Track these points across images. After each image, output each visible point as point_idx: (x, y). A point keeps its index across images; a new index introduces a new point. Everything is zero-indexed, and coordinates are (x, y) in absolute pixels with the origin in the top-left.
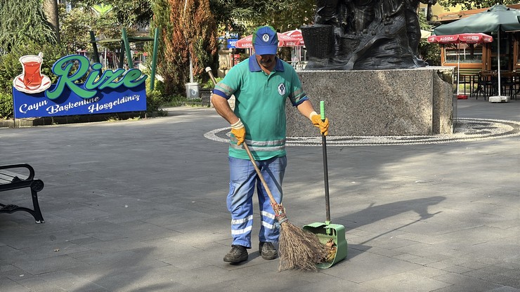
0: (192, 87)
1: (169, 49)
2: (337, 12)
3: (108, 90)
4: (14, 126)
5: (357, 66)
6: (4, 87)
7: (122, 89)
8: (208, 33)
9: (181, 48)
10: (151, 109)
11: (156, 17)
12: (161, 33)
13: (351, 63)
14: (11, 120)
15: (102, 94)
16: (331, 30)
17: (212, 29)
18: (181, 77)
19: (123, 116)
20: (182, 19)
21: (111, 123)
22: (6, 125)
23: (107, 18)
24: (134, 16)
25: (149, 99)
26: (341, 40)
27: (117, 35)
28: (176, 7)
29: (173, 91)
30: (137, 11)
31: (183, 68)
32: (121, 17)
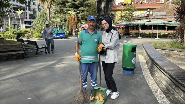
0: (74, 34)
1: (70, 27)
2: (98, 21)
3: (59, 33)
4: (42, 39)
5: (101, 31)
6: (40, 32)
7: (61, 34)
8: (77, 24)
9: (72, 27)
10: (66, 37)
11: (68, 21)
12: (68, 24)
13: (100, 30)
14: (41, 38)
15: (58, 34)
16: (97, 24)
17: (78, 24)
18: (72, 32)
19: (61, 38)
20: (72, 22)
21: (59, 39)
22: (41, 39)
23: (59, 21)
24: (64, 21)
25: (66, 35)
26: (99, 26)
27: (61, 24)
28: (71, 19)
29: (70, 34)
30: (64, 20)
31: (72, 30)
32: (61, 21)
